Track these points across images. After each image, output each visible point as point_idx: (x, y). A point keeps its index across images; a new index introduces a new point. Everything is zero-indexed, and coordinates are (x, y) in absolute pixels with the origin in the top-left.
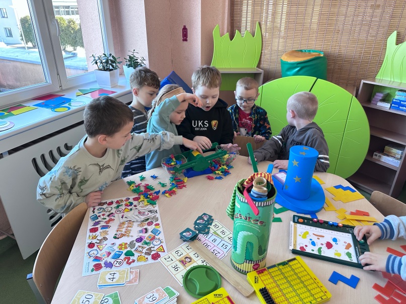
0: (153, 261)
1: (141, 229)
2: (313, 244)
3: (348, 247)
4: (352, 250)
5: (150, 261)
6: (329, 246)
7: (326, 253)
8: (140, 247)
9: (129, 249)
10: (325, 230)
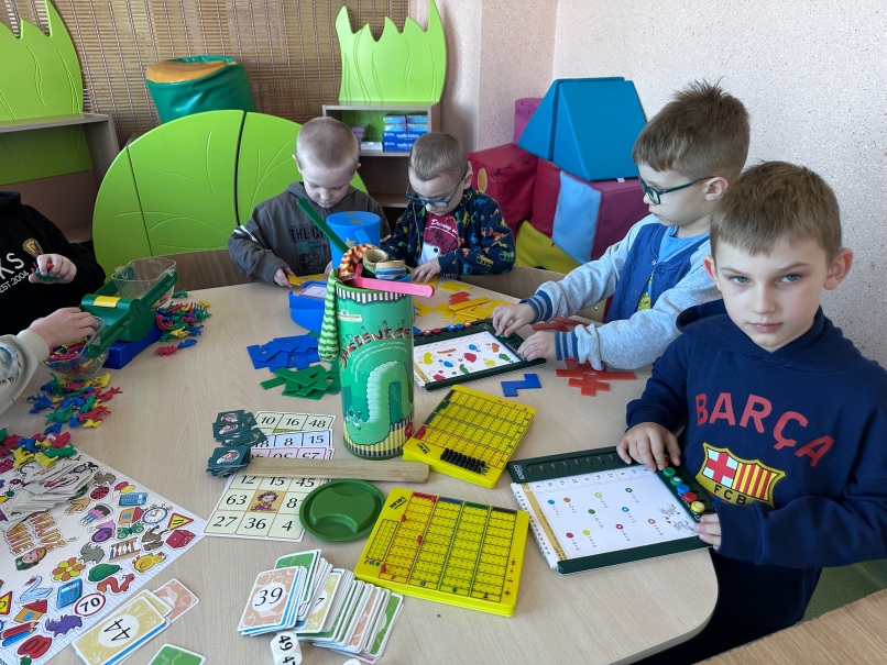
0: (180, 551)
1: (84, 514)
2: (448, 364)
3: (495, 348)
4: (503, 350)
5: (173, 554)
6: (471, 358)
7: (473, 368)
8: (118, 546)
9: (91, 565)
10: (450, 341)
